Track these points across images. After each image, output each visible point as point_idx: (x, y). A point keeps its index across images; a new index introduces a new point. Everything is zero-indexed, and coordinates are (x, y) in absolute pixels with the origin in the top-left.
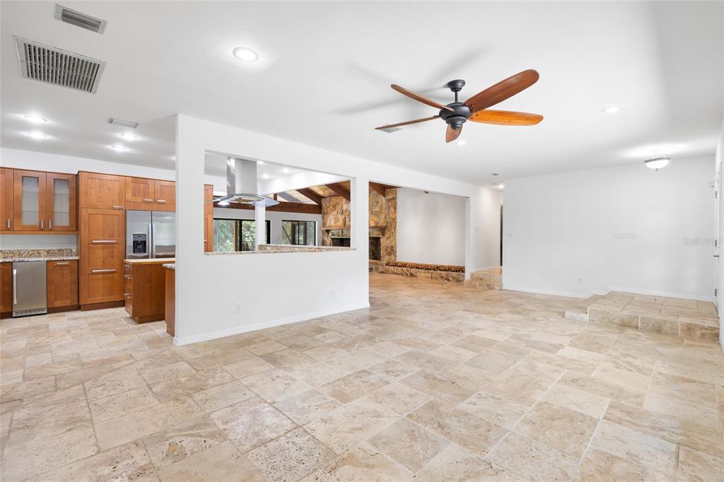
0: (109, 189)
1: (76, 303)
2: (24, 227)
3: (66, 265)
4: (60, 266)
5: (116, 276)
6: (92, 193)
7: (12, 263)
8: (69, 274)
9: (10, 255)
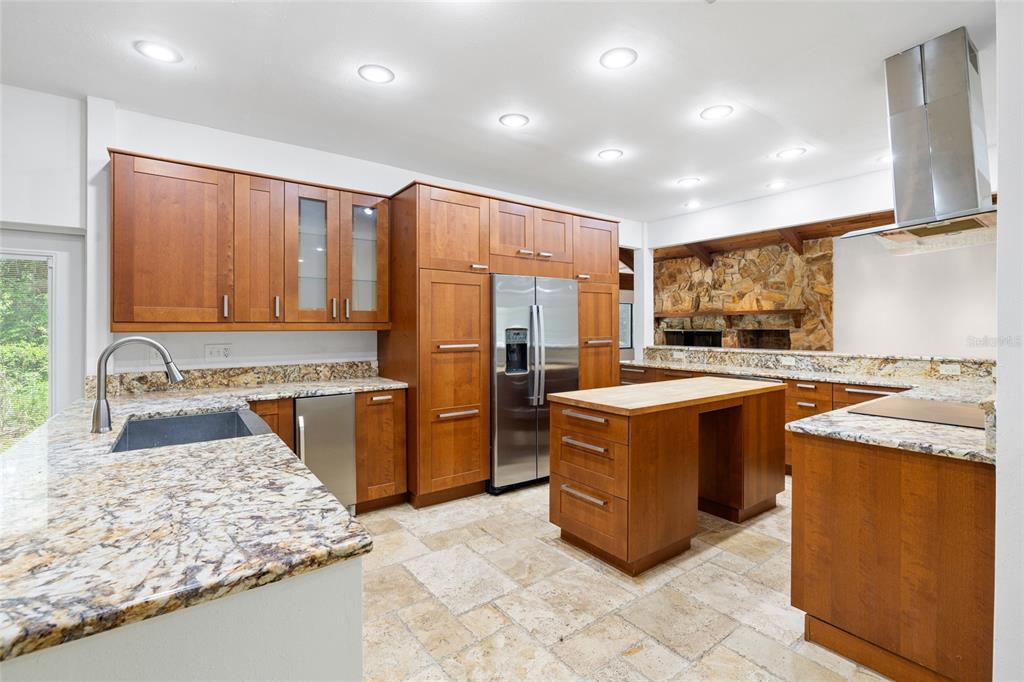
0: (465, 226)
1: (403, 490)
2: (304, 313)
3: (386, 402)
4: (380, 403)
5: (476, 422)
6: (437, 234)
7: (294, 399)
8: (392, 423)
9: (269, 377)
